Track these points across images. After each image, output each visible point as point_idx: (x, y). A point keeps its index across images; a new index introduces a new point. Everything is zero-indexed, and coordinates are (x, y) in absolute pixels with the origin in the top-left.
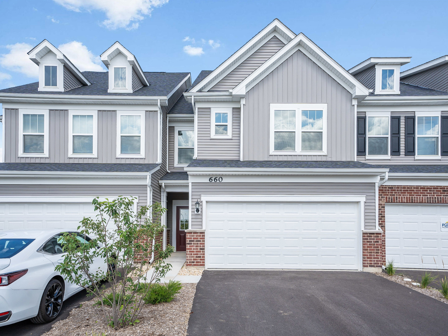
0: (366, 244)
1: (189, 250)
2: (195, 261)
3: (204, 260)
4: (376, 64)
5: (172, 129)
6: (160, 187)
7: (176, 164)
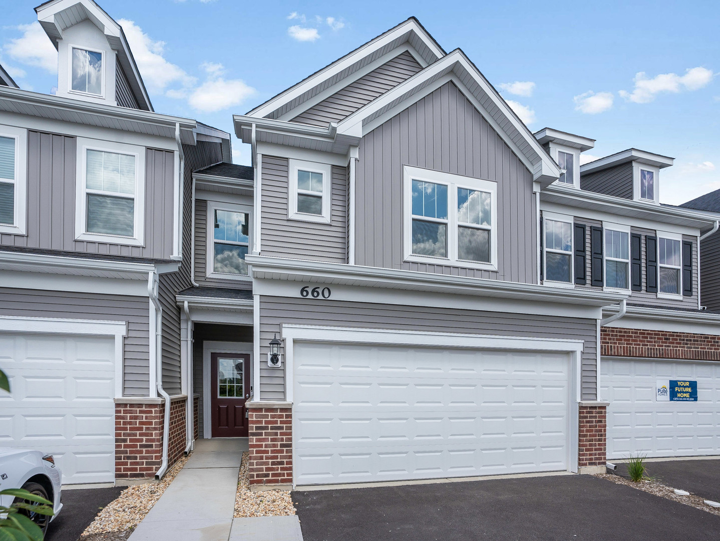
0: (584, 426)
1: (255, 449)
2: (270, 473)
3: (291, 469)
4: (551, 141)
5: (202, 205)
6: (179, 309)
7: (210, 272)
